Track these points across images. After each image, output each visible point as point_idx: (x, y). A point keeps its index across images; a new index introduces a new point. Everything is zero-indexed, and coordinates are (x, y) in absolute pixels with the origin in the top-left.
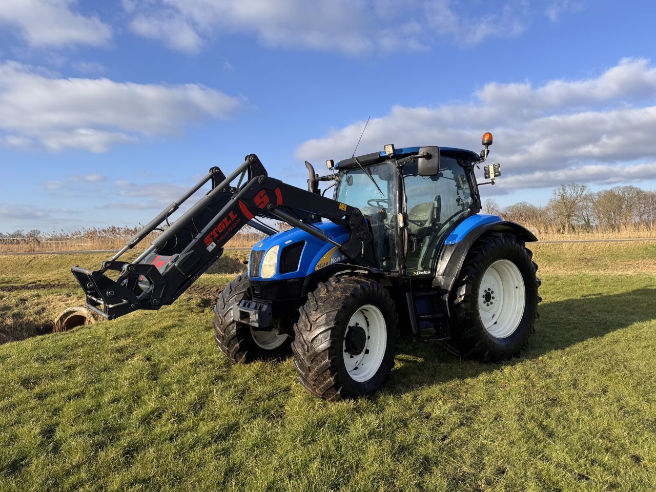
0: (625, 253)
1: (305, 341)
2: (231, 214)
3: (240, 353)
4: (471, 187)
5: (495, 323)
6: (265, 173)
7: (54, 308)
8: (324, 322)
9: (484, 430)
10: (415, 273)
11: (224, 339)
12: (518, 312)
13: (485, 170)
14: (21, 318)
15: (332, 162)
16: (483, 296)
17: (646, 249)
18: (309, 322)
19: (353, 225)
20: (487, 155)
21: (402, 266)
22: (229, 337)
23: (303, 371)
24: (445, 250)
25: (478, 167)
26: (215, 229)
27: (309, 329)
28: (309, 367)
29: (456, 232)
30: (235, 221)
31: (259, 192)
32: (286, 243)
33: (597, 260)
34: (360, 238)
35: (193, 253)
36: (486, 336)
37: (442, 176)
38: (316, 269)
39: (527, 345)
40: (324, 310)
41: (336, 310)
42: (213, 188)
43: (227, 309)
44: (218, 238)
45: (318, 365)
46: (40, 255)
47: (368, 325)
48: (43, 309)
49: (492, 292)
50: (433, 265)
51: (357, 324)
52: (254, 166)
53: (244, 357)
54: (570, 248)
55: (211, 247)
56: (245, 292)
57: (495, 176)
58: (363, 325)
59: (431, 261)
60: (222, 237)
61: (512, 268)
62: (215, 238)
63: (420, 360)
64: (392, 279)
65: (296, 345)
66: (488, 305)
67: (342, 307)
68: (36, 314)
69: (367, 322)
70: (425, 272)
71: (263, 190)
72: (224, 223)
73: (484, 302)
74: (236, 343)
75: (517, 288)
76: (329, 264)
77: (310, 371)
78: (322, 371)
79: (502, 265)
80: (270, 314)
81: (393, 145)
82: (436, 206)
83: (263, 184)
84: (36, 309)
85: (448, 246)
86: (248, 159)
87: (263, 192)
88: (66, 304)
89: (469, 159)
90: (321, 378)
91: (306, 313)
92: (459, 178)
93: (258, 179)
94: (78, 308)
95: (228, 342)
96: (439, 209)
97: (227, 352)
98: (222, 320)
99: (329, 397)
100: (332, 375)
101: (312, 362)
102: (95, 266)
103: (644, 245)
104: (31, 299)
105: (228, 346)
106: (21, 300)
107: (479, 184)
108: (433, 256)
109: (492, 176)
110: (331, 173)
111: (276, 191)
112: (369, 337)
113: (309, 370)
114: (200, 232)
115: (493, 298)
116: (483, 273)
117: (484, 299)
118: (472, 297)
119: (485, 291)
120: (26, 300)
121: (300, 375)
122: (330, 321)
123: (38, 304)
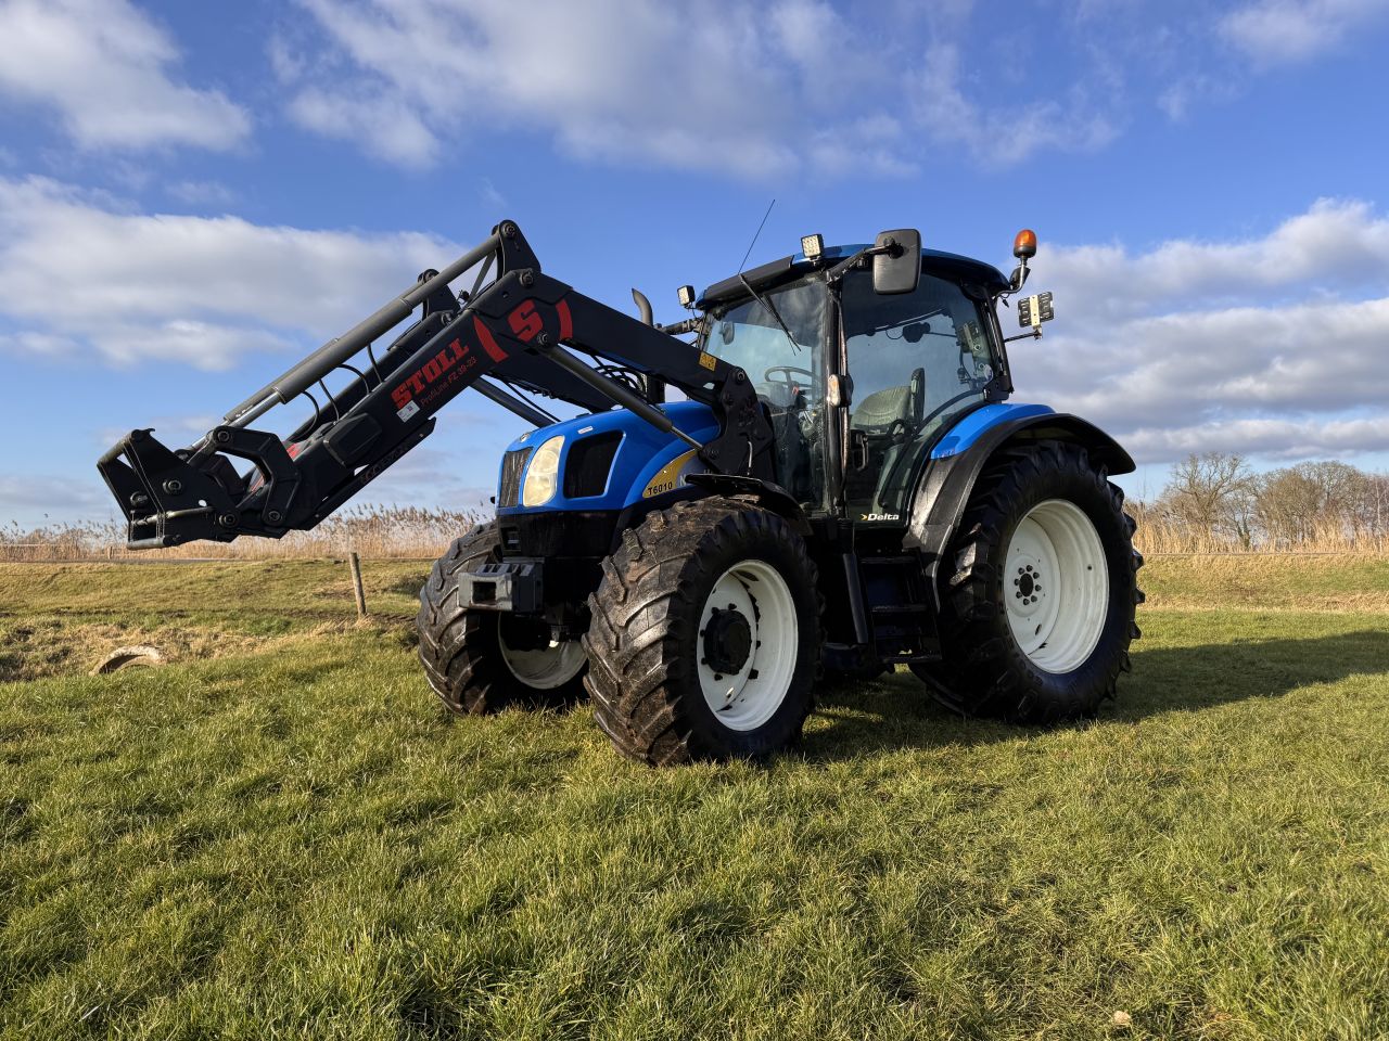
0: (1326, 579)
1: (611, 627)
2: (455, 345)
3: (474, 688)
4: (991, 347)
5: (1042, 646)
6: (536, 265)
7: (89, 650)
8: (655, 582)
9: (1013, 819)
10: (865, 517)
11: (438, 658)
12: (1094, 623)
13: (1020, 307)
14: (16, 667)
15: (691, 290)
16: (1016, 582)
17: (1370, 570)
18: (623, 585)
19: (729, 403)
20: (1025, 277)
21: (835, 500)
22: (449, 652)
23: (606, 695)
24: (932, 469)
25: (1005, 302)
26: (418, 373)
27: (621, 599)
28: (619, 684)
29: (955, 432)
30: (463, 361)
31: (520, 303)
32: (581, 432)
33: (1265, 591)
34: (745, 434)
35: (365, 418)
36: (1022, 662)
37: (928, 332)
38: (646, 495)
39: (1113, 695)
40: (657, 557)
41: (683, 557)
42: (424, 317)
43: (448, 589)
44: (425, 393)
45: (636, 676)
46: (76, 564)
47: (757, 616)
48: (66, 652)
49: (1036, 575)
50: (905, 503)
51: (732, 606)
52: (510, 247)
53: (482, 696)
54: (1209, 566)
55: (408, 412)
56: (488, 553)
57: (1041, 320)
58: (744, 609)
59: (901, 494)
60: (434, 393)
61: (1080, 523)
62: (417, 392)
63: (873, 717)
64: (814, 523)
65: (592, 638)
66: (1026, 602)
67: (697, 550)
68: (49, 661)
69: (756, 609)
70: (888, 517)
71: (530, 302)
72: (438, 361)
73: (1018, 596)
74: (466, 666)
75: (1090, 568)
76: (674, 488)
77: (620, 694)
78: (650, 689)
79: (1057, 514)
80: (538, 583)
81: (820, 237)
82: (914, 389)
83: (528, 286)
84: (50, 650)
85: (939, 461)
86: (498, 232)
87: (529, 306)
88: (116, 642)
89: (986, 284)
90: (644, 708)
91: (616, 568)
92: (966, 329)
93: (517, 276)
94: (141, 648)
95: (447, 661)
96: (919, 397)
97: (445, 688)
98: (436, 614)
99: (663, 755)
100: (669, 700)
101: (625, 672)
102: (191, 583)
103: (1368, 561)
104: (41, 630)
105: (447, 674)
106: (19, 632)
107: (1008, 340)
108: (904, 484)
109: (1035, 320)
110: (689, 315)
111: (557, 306)
112: (758, 644)
113: (619, 690)
114: (383, 381)
115: (1038, 588)
116: (1015, 522)
117: (1018, 589)
118: (990, 570)
119: (1020, 571)
120: (29, 632)
121: (600, 707)
122: (668, 580)
123: (55, 641)
